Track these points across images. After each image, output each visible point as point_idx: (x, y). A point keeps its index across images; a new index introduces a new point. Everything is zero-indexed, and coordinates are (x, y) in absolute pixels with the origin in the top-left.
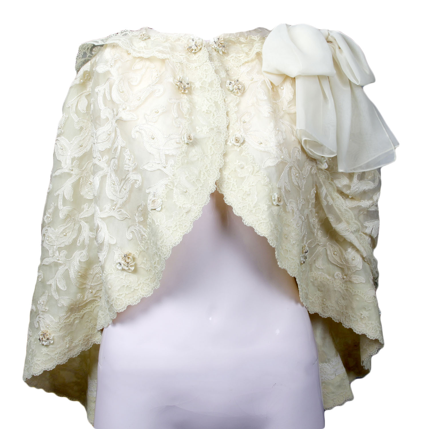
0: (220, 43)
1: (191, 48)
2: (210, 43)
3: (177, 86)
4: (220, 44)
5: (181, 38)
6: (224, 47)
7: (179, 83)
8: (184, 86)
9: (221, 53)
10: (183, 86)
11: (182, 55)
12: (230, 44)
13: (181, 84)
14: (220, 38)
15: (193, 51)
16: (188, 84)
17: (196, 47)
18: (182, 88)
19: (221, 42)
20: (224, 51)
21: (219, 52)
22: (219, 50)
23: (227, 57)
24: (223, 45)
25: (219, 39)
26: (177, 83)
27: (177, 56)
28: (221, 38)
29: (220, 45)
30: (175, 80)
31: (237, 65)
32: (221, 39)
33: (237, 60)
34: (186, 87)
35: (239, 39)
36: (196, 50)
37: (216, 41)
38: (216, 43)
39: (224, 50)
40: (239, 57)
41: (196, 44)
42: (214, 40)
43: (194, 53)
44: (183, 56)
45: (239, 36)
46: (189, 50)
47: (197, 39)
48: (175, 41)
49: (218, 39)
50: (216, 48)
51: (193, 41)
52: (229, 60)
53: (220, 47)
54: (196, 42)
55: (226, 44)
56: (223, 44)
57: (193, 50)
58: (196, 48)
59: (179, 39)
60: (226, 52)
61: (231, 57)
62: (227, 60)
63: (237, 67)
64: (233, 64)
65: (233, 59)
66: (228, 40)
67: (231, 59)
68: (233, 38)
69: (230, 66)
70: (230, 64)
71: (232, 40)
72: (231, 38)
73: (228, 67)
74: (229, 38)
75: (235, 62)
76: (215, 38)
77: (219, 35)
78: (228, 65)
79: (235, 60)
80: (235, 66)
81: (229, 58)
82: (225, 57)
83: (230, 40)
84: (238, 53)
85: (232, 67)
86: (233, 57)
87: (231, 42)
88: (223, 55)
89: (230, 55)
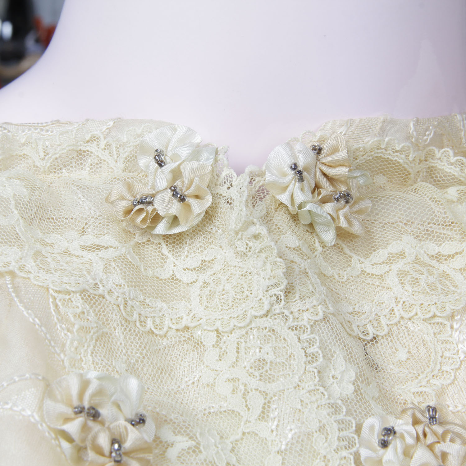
0: (325, 175)
1: (150, 208)
2: (268, 177)
3: (65, 445)
4: (323, 181)
5: (92, 147)
6: (347, 202)
7: (80, 420)
8: (113, 441)
9: (329, 236)
10: (104, 441)
11: (97, 248)
12: (381, 180)
13: (95, 427)
14: (326, 147)
15: (161, 228)
16: (140, 421)
17: (176, 203)
18: (99, 451)
19: (329, 171)
20: (349, 222)
21: (318, 229)
22: (319, 220)
23: (367, 256)
24: (343, 189)
25: (318, 151)
26: (67, 420)
27: (67, 252)
28: (335, 150)
29: (327, 189)
30: (49, 404)
31: (433, 309)
32: (329, 155)
33: (431, 279)
34: (127, 445)
35: (430, 155)
36: (175, 220)
37: (300, 167)
38: (301, 179)
39: (346, 217)
40: (437, 257)
41: (178, 183)
42: (294, 156)
43: (166, 238)
44: (103, 253)
45: (432, 143)
46: (133, 220)
47: (184, 152)
48: (55, 168)
49: (313, 154)
50: (300, 207)
51: (161, 163)
52: (381, 277)
53: (324, 201)
54: (177, 174)
55: (361, 181)
56: (344, 182)
57: (156, 218)
58: (175, 208)
59: (81, 155)
60: (357, 228)
61: (386, 256)
62: (368, 274)
63: (432, 321)
64: (404, 302)
65: (406, 272)
66: (372, 161)
67: (390, 270)
68: (397, 149)
69: (385, 316)
70: (386, 301)
71: (391, 160)
72: (386, 150)
73: (370, 318)
74: (378, 149)
75: (416, 289)
76: (298, 147)
77: (322, 128)
78: (374, 309)
79: (416, 275)
80: (416, 314)
81: (376, 262)
82: (350, 261)
83: (379, 159)
84: (427, 236)
85: (396, 317)
86: (402, 258)
87: (386, 171)
88: (339, 246)
89: (385, 246)
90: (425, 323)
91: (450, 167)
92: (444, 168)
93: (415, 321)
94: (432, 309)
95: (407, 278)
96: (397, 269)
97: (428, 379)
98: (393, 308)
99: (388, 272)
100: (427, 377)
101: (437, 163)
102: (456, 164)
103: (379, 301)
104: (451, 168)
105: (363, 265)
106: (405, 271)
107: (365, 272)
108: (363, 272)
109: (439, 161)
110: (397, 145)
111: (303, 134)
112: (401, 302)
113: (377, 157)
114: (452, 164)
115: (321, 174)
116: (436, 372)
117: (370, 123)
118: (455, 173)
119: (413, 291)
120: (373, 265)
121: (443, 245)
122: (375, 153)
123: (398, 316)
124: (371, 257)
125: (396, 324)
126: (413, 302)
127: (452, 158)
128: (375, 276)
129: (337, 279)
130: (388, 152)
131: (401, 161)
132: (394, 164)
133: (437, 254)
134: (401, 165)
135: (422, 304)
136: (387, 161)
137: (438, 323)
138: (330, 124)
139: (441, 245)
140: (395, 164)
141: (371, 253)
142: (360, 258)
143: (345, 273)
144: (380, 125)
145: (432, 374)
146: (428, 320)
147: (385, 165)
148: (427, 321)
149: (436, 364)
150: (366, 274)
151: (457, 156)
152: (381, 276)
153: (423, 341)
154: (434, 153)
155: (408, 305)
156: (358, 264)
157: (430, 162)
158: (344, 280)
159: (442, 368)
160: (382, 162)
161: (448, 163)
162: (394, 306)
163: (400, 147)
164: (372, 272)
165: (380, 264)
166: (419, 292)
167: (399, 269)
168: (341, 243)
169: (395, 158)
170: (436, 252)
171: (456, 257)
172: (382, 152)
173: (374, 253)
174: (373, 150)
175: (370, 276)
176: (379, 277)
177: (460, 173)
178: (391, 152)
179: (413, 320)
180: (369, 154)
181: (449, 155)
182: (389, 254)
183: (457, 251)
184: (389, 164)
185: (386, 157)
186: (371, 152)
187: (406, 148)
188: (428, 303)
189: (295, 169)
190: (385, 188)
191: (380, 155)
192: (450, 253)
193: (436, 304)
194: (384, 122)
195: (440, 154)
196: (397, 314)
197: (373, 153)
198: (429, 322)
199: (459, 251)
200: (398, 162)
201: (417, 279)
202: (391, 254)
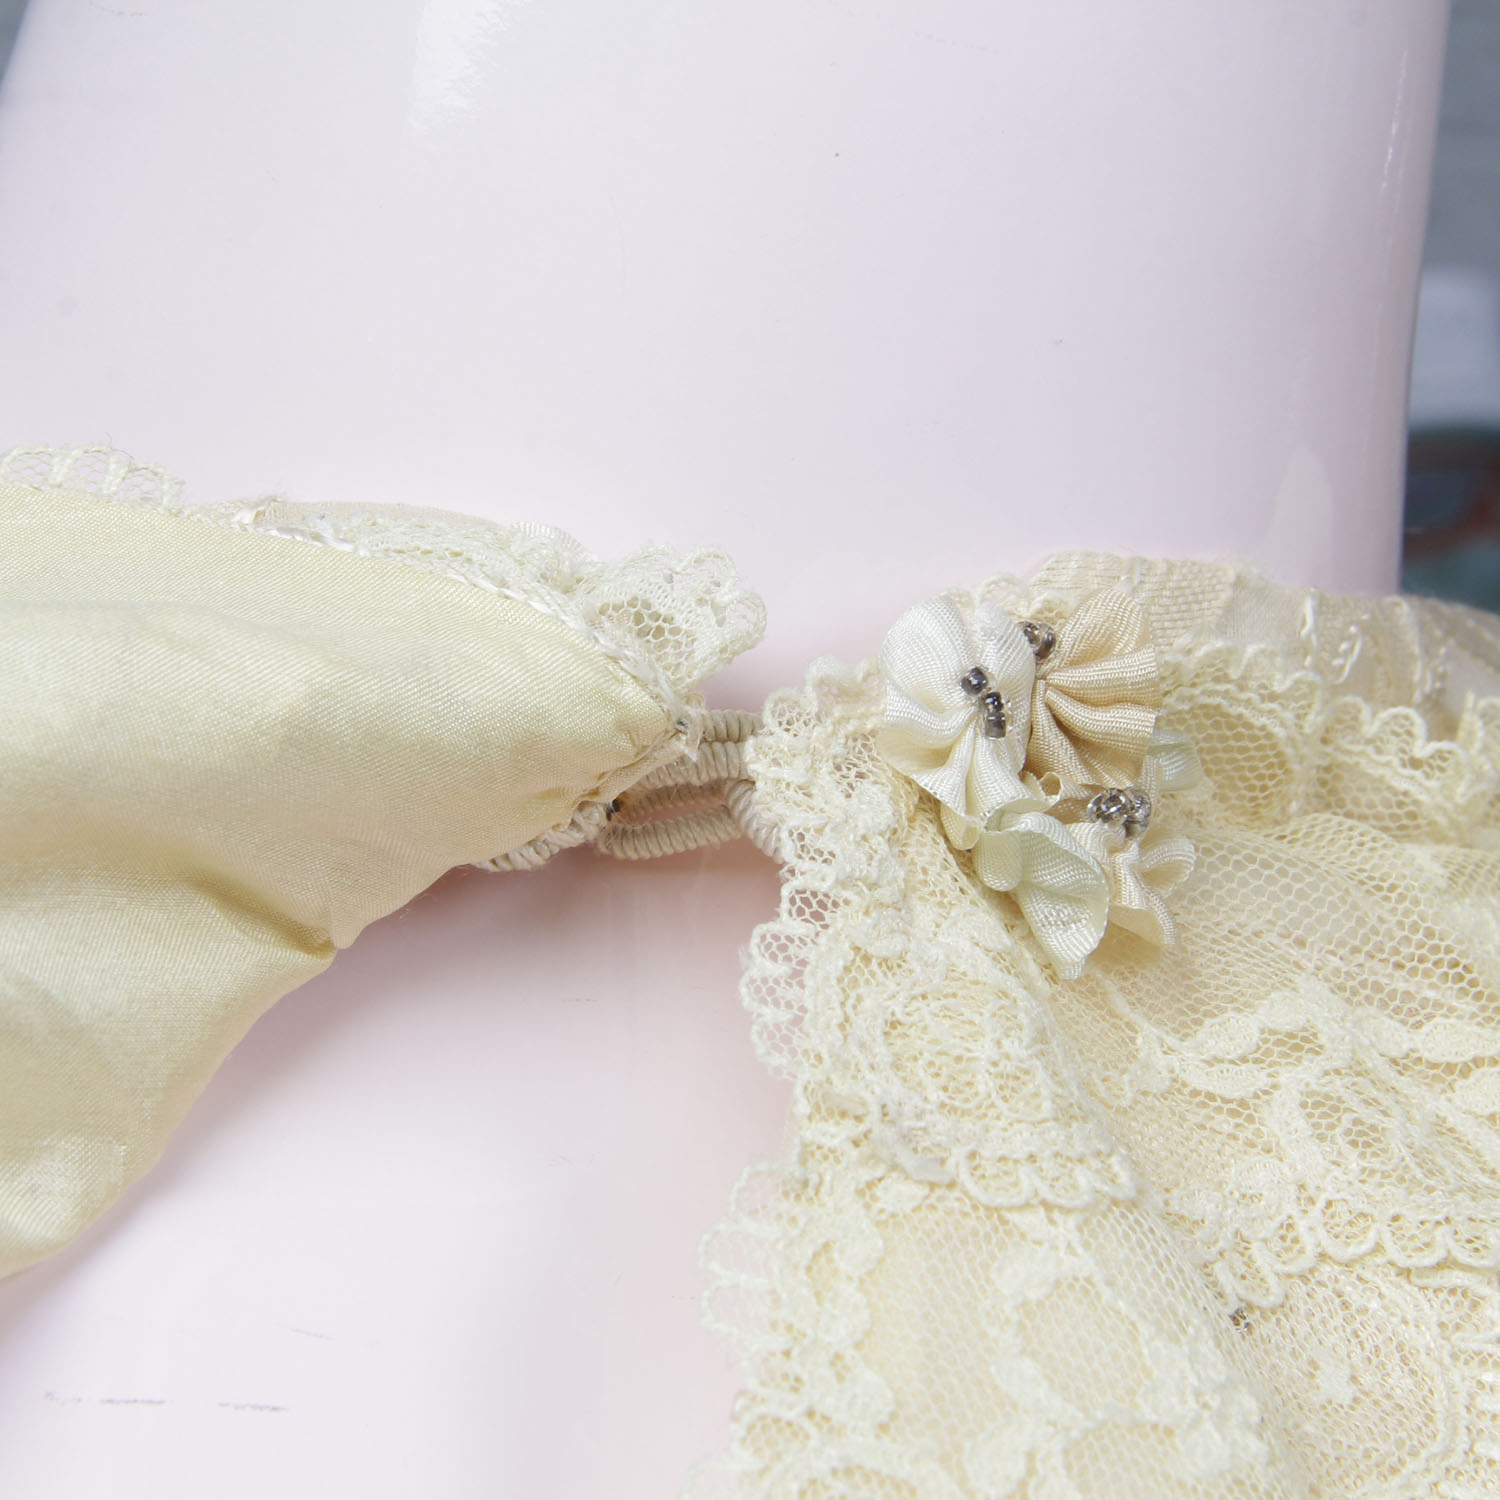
0: (1065, 727)
14: (1068, 638)
19: (1075, 716)
21: (1037, 910)
23: (1185, 1031)
25: (1045, 649)
31: (1442, 1239)
32: (1075, 663)
33: (1417, 1136)
35: (1340, 723)
40: (1409, 1067)
42: (969, 646)
52: (1241, 1109)
61: (1255, 1040)
62: (1195, 1093)
63: (1434, 1281)
64: (1329, 1204)
65: (1331, 1098)
66: (1185, 720)
67: (1275, 1086)
68: (1279, 687)
69: (1265, 1241)
70: (1265, 1193)
71: (1248, 726)
72: (1242, 688)
73: (1221, 1244)
74: (1217, 680)
75: (1375, 1163)
76: (980, 618)
77: (1043, 575)
78: (1230, 1211)
79: (1370, 1116)
80: (1378, 1248)
81: (1220, 1055)
82: (1133, 1040)
83: (1208, 716)
84: (1368, 992)
85: (1301, 1251)
86: (1311, 1050)
87: (1217, 761)
88: (1094, 984)
89: (1247, 1005)
90: (1407, 1287)
91: (1408, 772)
92: (1386, 773)
93: (1367, 1275)
94: (1438, 1238)
95: (1339, 1119)
96: (1302, 1087)
97: (1432, 1477)
98: (1290, 1217)
99: (1266, 1092)
100: (1427, 1470)
101: (1361, 753)
102: (1431, 767)
103: (1243, 1190)
104: (1412, 778)
105: (1174, 1061)
106: (1327, 1097)
107: (1184, 1085)
108: (1177, 1086)
109: (1370, 749)
110: (1278, 676)
111: (989, 585)
112: (1321, 1204)
113: (1204, 706)
114: (1415, 764)
115: (1053, 723)
116: (1455, 1460)
117: (1197, 583)
118: (1423, 798)
119: (1364, 1170)
120: (1209, 1063)
121: (1425, 1029)
122: (1203, 693)
123: (1310, 1251)
124: (1200, 1036)
125: (1303, 1278)
126: (1367, 1209)
127: (1419, 742)
128: (1219, 1103)
129: (1103, 1095)
130: (1244, 696)
131: (1279, 732)
132: (1254, 738)
133: (1407, 1056)
134: (1274, 746)
135: (1395, 1218)
136: (1231, 727)
137: (1452, 1291)
138: (1073, 564)
139: (1418, 1025)
140: (1258, 738)
141: (1198, 1022)
142: (1165, 1037)
143: (1126, 1077)
144: (1226, 595)
145: (1444, 1464)
146: (1419, 1277)
147: (1223, 739)
148: (1413, 1278)
149: (1454, 1430)
150: (1186, 1091)
151: (1439, 739)
152: (1242, 1103)
153: (1400, 1347)
154: (1356, 719)
155: (1346, 1217)
156: (1159, 1054)
157: (1338, 749)
158: (1124, 1103)
159: (1478, 1448)
160: (1216, 725)
161: (1402, 760)
162: (1296, 1214)
163: (1288, 683)
164: (1211, 1089)
165: (1232, 1062)
166: (1385, 1175)
167: (1307, 1085)
168: (1099, 975)
169: (1263, 720)
170: (1405, 1047)
171: (1476, 1074)
172: (1227, 692)
173: (1208, 1022)
174: (1202, 679)
175: (1201, 1098)
176: (1233, 1106)
177: (1439, 799)
178: (1254, 697)
179: (1360, 1271)
180: (1186, 691)
181: (1409, 733)
182: (1262, 1031)
183: (1479, 1053)
184: (1238, 737)
185: (1235, 710)
186: (1193, 685)
187: (1304, 689)
188: (1422, 1217)
189: (978, 688)
190: (1202, 819)
191: (1218, 700)
192: (1452, 1059)
193: (1447, 1220)
194: (1239, 583)
195: (1377, 724)
196: (1307, 1241)
197: (1197, 691)
198: (1424, 1282)
199: (1489, 1053)
200: (1269, 736)
201: (1373, 1128)
202: (1272, 1032)
